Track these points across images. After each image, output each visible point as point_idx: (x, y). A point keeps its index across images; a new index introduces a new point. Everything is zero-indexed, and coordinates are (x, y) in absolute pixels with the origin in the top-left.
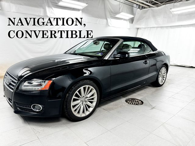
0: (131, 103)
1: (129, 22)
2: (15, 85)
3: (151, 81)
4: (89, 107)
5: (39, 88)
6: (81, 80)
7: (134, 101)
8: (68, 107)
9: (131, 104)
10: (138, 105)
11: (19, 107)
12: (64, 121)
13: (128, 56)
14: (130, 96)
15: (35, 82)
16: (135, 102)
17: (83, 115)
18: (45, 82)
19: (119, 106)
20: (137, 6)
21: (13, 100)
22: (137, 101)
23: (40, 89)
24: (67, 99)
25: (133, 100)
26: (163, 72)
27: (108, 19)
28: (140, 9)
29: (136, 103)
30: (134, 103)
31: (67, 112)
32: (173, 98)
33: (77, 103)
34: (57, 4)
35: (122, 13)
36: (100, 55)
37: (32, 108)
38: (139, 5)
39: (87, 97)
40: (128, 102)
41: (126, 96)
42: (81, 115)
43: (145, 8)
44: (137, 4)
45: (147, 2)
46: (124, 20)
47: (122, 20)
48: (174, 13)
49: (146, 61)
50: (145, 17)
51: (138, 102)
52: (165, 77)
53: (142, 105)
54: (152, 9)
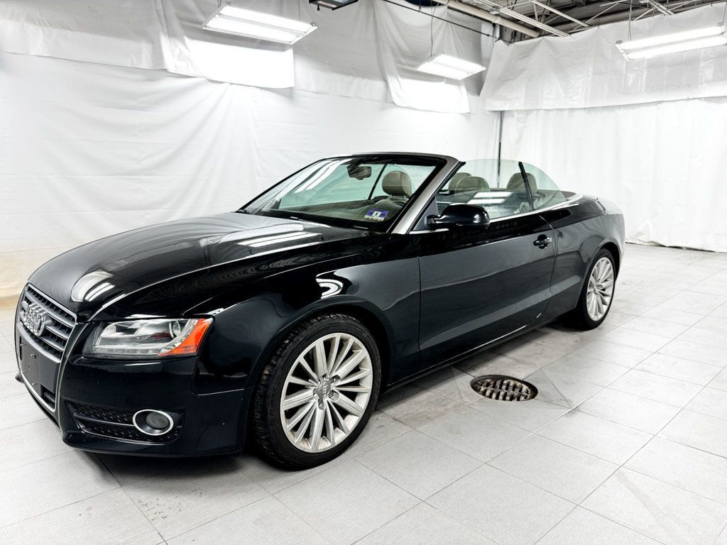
0: (493, 392)
1: (468, 89)
2: (67, 337)
3: (561, 311)
4: (344, 413)
5: (163, 348)
6: (315, 314)
7: (502, 384)
8: (269, 417)
9: (494, 396)
10: (518, 400)
11: (83, 422)
12: (252, 469)
13: (483, 219)
14: (485, 369)
15: (145, 325)
16: (507, 389)
17: (325, 445)
18: (183, 325)
19: (449, 407)
20: (494, 32)
21: (58, 395)
22: (515, 387)
23: (164, 351)
24: (266, 386)
25: (498, 383)
26: (602, 276)
27: (390, 79)
28: (504, 41)
29: (510, 392)
30: (502, 393)
31: (265, 434)
32: (643, 370)
33: (303, 401)
34: (200, 23)
35: (443, 59)
36: (377, 216)
37: (136, 425)
38: (501, 27)
39: (337, 377)
40: (483, 389)
41: (473, 368)
42: (316, 444)
43: (523, 37)
44: (494, 25)
45: (532, 16)
46: (450, 81)
47: (443, 84)
48: (632, 56)
49: (542, 238)
50: (524, 70)
51: (517, 390)
52: (609, 292)
53: (533, 400)
54: (548, 43)
